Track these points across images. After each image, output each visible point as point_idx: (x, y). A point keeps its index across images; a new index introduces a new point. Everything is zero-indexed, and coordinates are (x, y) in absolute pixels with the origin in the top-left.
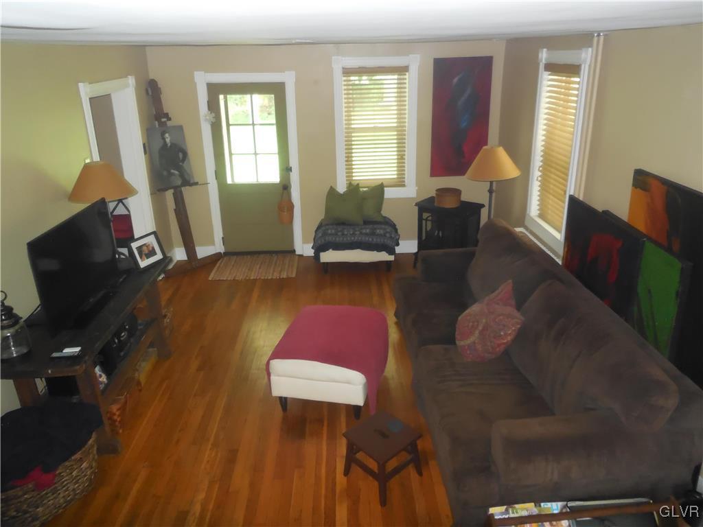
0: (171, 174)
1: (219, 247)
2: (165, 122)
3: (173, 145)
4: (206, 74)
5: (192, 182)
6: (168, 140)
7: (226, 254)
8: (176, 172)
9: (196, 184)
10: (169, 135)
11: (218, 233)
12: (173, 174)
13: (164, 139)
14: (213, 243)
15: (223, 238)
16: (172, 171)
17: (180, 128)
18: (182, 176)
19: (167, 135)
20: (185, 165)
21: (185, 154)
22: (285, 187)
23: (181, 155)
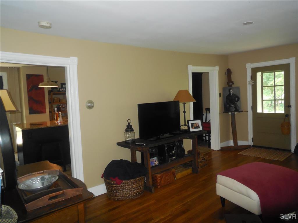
0: (230, 106)
1: (250, 142)
2: (231, 85)
3: (234, 94)
4: (251, 64)
5: (240, 110)
6: (231, 93)
7: (253, 146)
8: (233, 106)
9: (242, 111)
10: (232, 90)
11: (251, 136)
12: (231, 106)
13: (230, 92)
14: (247, 140)
15: (252, 138)
16: (231, 105)
17: (238, 88)
18: (235, 107)
19: (231, 90)
20: (238, 103)
21: (239, 99)
22: (287, 115)
23: (237, 99)
